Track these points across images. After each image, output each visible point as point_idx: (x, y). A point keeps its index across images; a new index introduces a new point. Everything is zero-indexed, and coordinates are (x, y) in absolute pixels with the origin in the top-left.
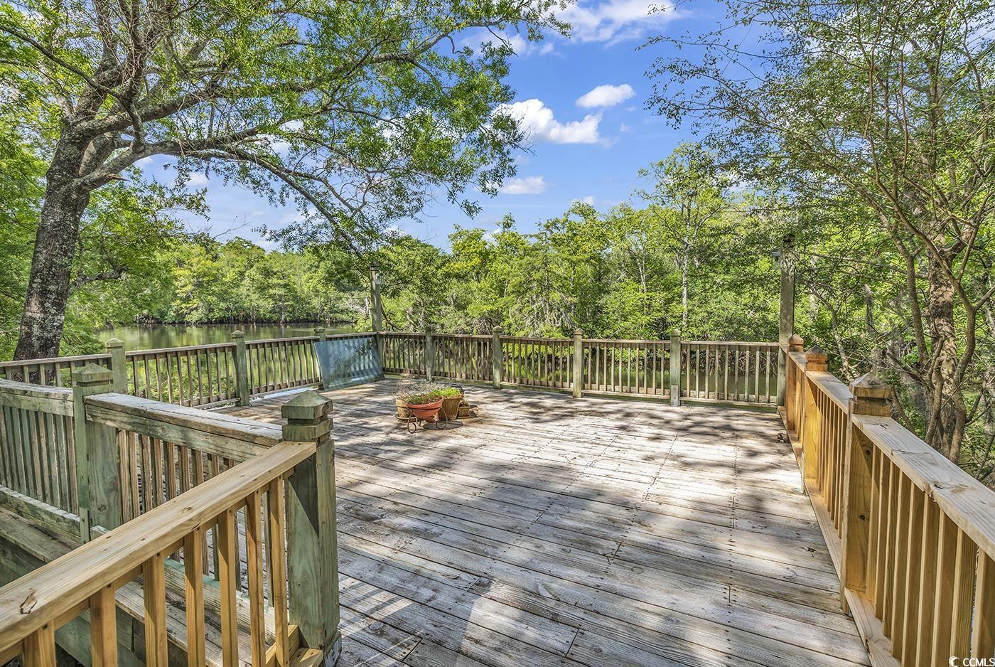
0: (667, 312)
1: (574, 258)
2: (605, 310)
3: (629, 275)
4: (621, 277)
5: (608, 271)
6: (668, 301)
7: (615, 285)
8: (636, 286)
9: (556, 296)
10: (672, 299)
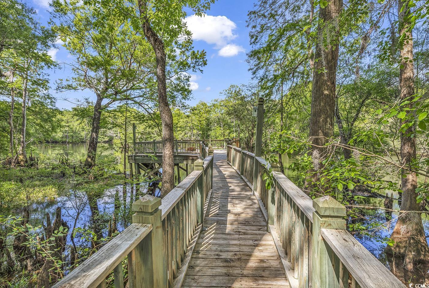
0: (229, 136)
1: (201, 119)
2: (210, 136)
3: (217, 124)
4: (215, 125)
5: (211, 123)
6: (229, 133)
7: (213, 128)
8: (220, 128)
9: (195, 131)
10: (231, 132)
